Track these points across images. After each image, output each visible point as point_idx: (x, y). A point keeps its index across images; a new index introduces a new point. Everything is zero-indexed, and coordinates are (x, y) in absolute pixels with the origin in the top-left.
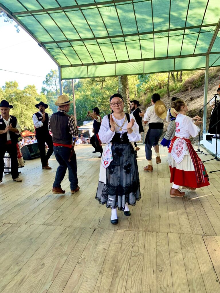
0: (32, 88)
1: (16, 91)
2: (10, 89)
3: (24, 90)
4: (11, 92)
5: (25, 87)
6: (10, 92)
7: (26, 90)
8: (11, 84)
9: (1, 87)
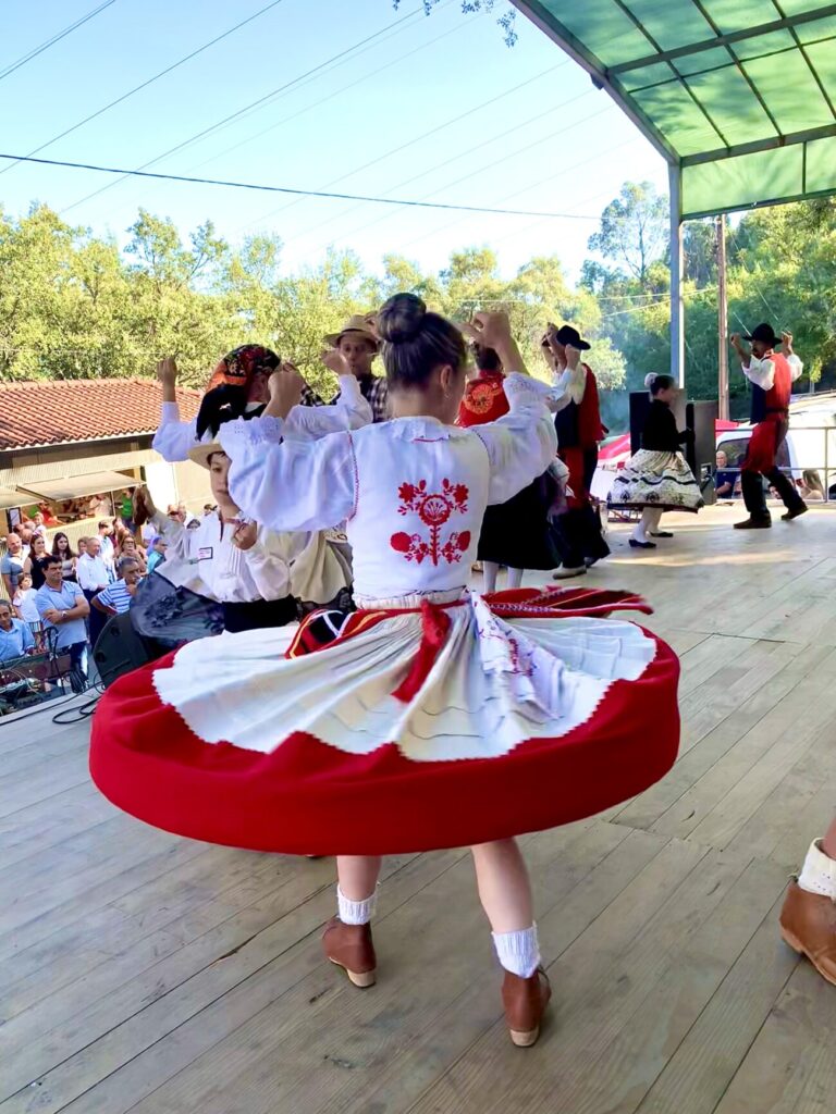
0: (547, 269)
1: (486, 287)
2: (465, 280)
3: (518, 278)
4: (471, 291)
5: (522, 269)
6: (464, 290)
7: (525, 280)
8: (470, 260)
9: (436, 275)
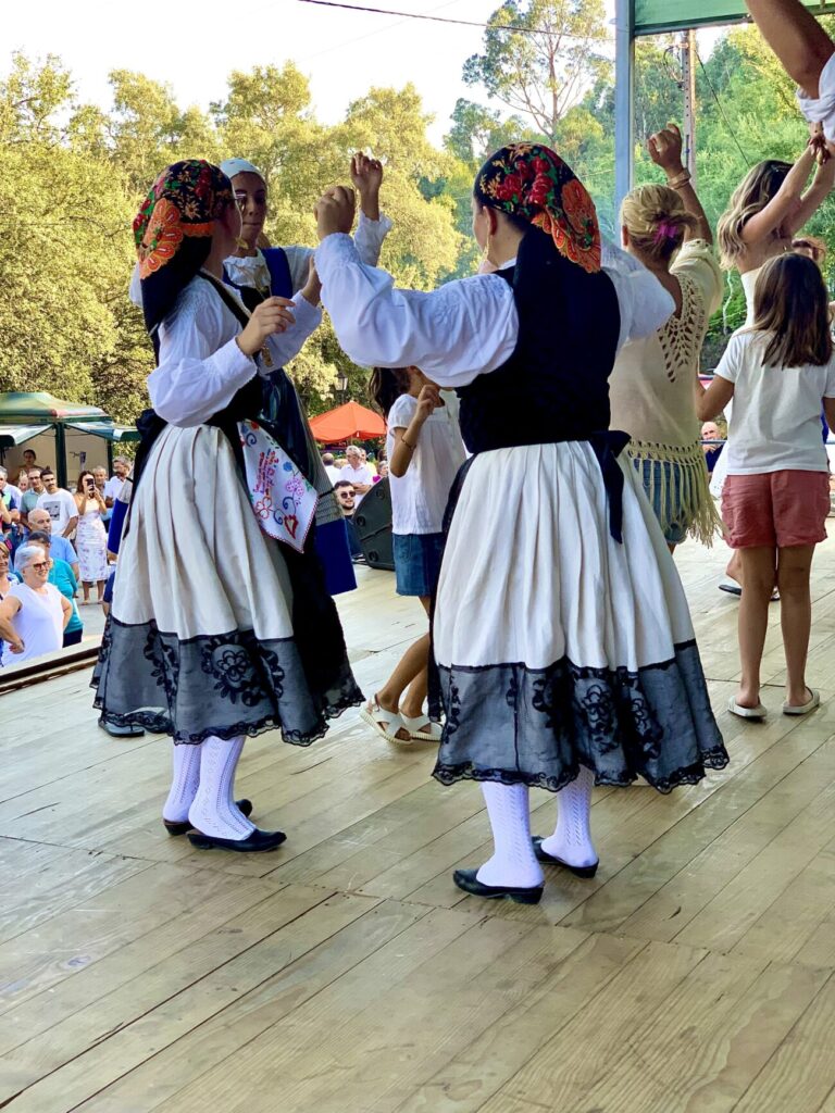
0: (398, 109)
2: (256, 120)
3: (349, 122)
7: (359, 125)
8: (263, 88)
9: (204, 109)
